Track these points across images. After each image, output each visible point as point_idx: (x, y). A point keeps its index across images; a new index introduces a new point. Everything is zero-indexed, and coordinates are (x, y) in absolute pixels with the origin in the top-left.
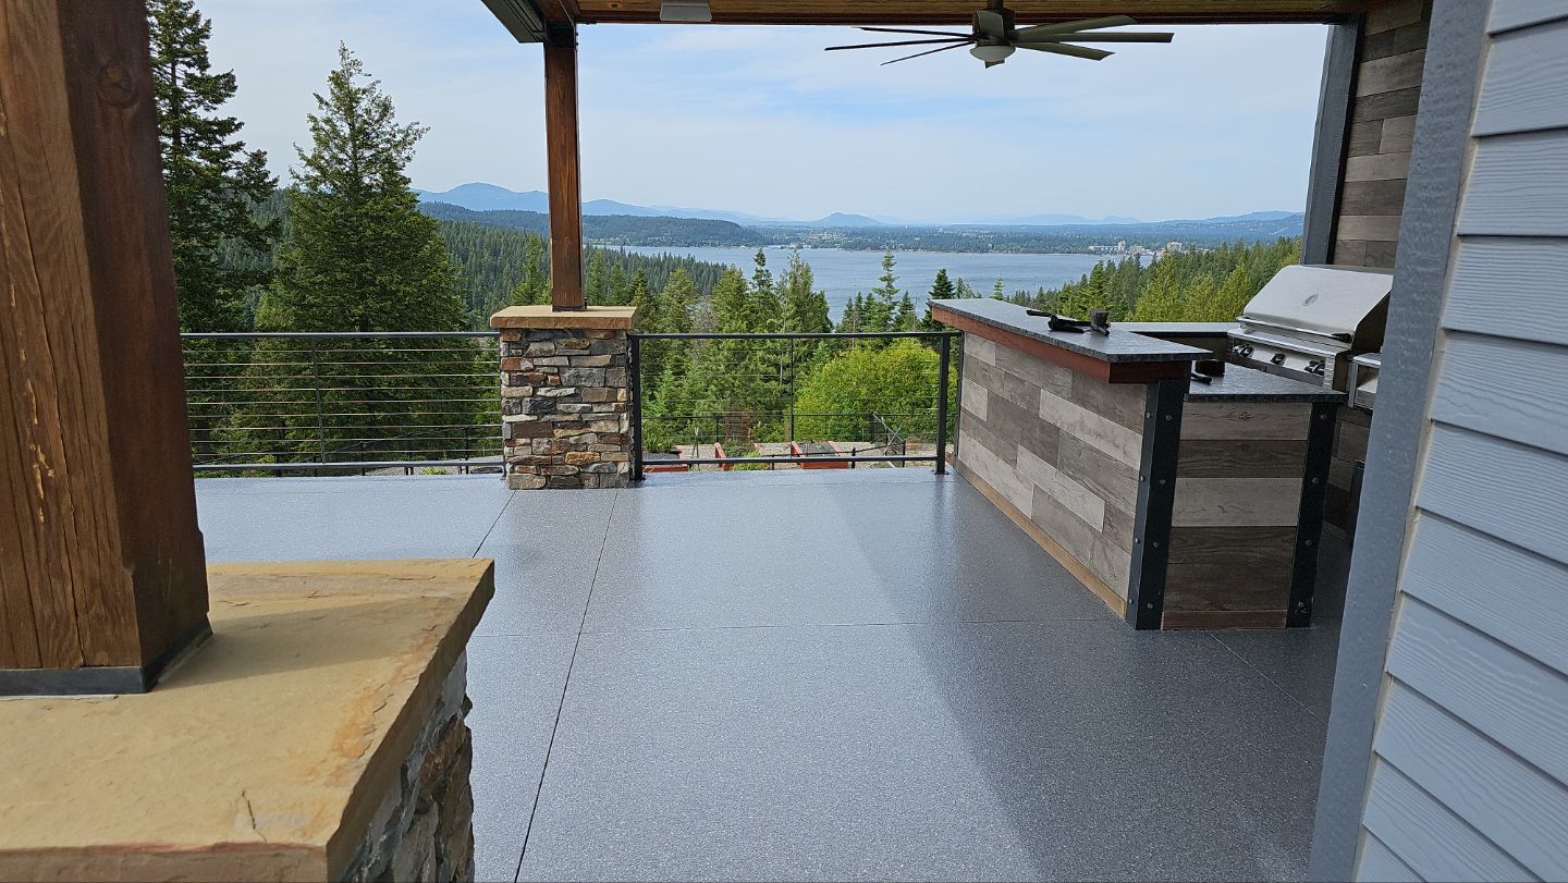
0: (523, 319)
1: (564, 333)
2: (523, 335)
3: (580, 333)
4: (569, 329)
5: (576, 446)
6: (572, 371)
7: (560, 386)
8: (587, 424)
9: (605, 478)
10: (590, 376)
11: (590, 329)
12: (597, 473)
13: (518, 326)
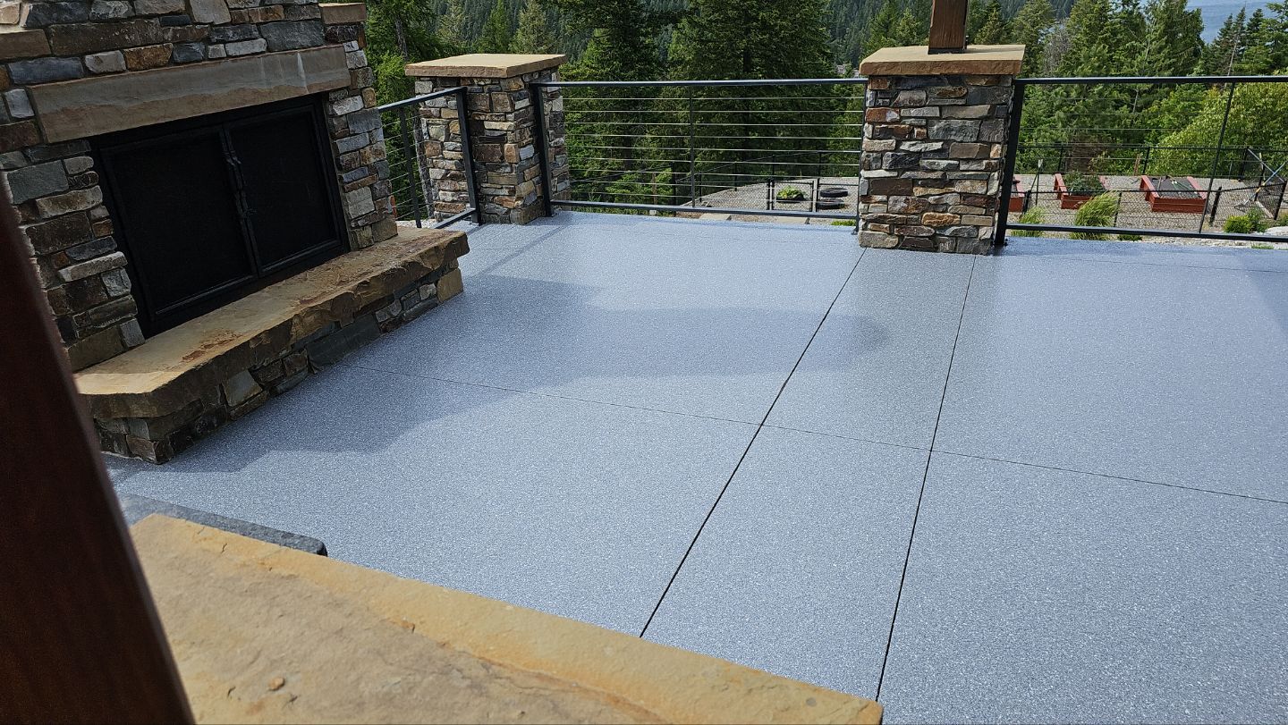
0: (895, 64)
1: (939, 79)
2: (892, 82)
3: (956, 79)
4: (945, 75)
5: (935, 207)
6: (942, 123)
7: (926, 139)
8: (951, 183)
9: (963, 243)
10: (961, 129)
11: (969, 76)
12: (955, 236)
13: (888, 72)
